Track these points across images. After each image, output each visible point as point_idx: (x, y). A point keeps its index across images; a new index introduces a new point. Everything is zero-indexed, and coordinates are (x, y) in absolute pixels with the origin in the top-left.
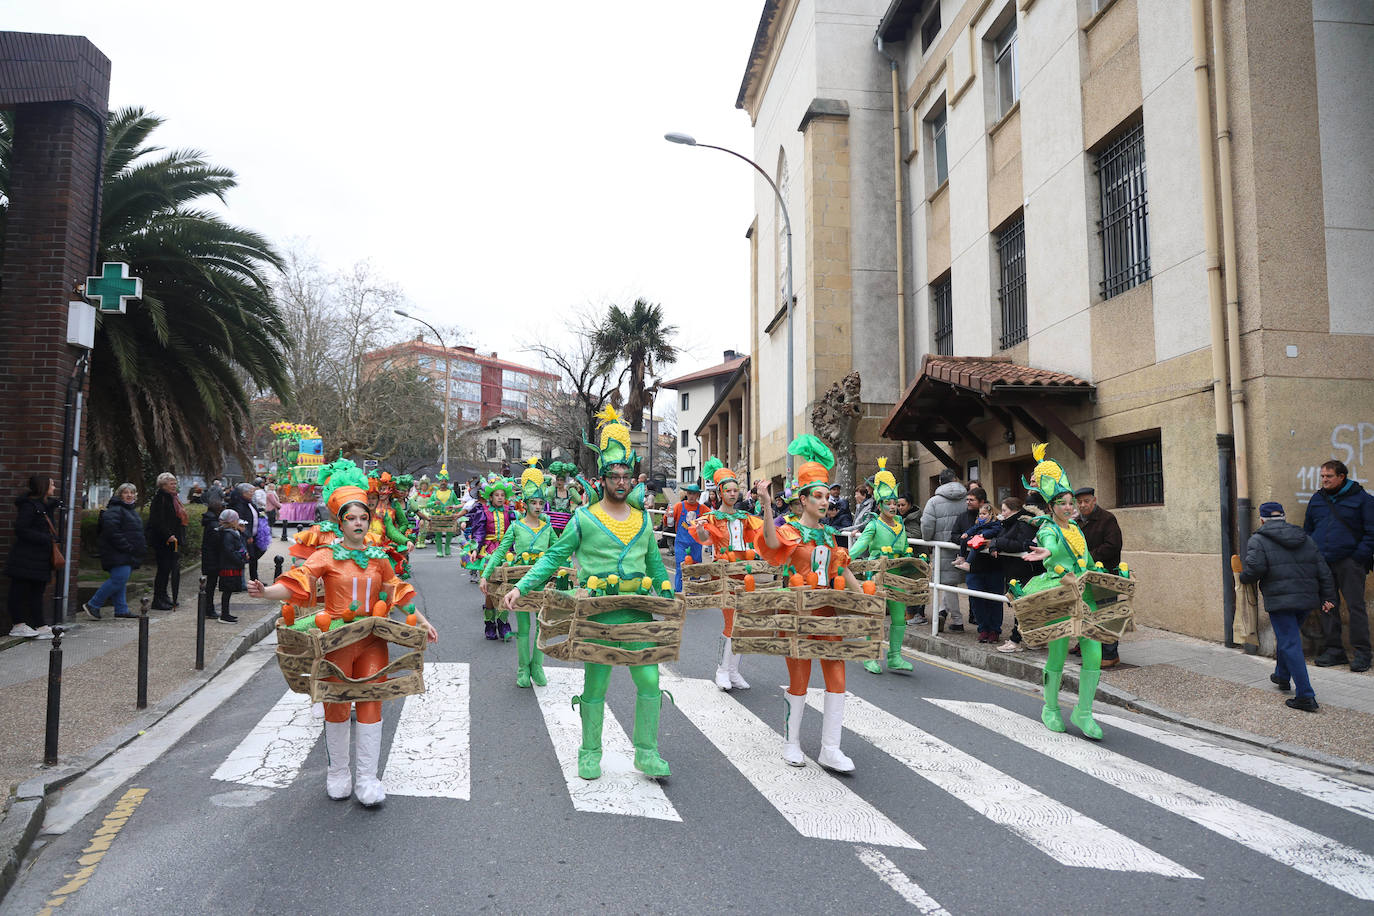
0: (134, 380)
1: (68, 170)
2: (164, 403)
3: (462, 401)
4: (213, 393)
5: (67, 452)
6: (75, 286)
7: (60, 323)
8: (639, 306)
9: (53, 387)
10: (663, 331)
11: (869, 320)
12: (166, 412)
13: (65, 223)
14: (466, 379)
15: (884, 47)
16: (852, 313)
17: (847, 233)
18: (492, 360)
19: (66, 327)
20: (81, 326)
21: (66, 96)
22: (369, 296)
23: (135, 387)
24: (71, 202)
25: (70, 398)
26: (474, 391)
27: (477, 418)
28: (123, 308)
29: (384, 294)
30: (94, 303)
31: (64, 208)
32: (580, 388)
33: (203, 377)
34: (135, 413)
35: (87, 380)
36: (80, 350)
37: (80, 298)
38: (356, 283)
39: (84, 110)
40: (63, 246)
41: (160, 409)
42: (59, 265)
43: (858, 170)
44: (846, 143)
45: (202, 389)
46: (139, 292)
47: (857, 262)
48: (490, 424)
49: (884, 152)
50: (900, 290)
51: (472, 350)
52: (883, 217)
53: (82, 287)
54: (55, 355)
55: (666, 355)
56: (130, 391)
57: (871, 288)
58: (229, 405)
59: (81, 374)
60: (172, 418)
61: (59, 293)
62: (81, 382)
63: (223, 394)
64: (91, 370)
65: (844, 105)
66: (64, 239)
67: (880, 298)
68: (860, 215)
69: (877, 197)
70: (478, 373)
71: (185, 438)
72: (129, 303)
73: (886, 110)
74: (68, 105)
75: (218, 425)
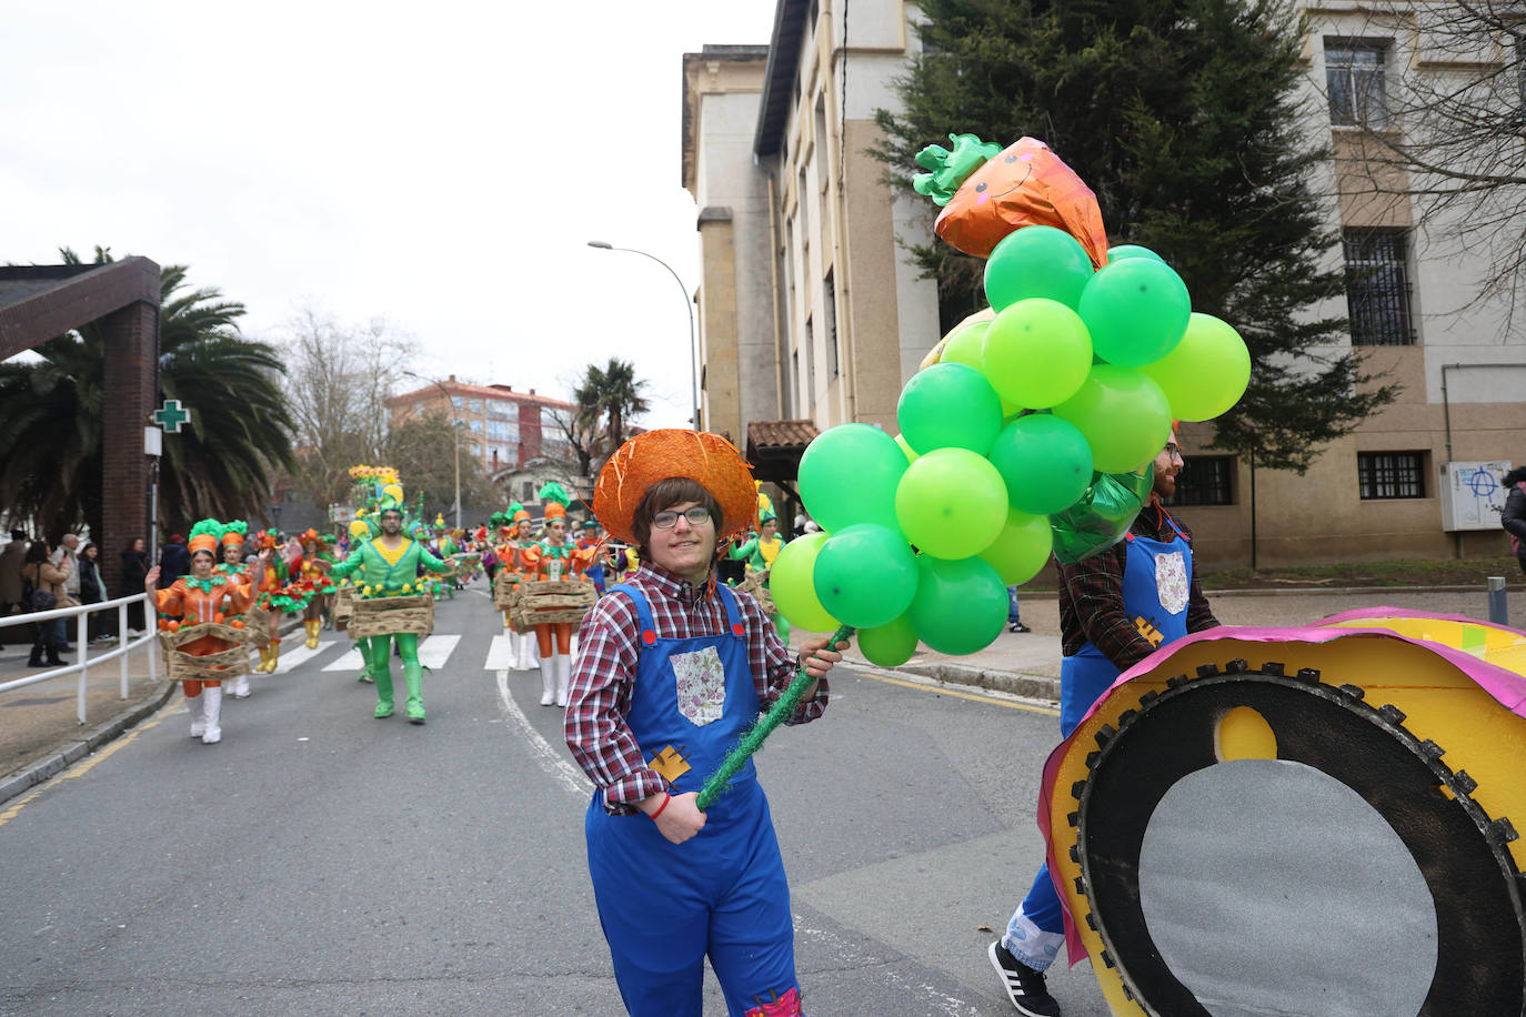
0: (182, 468)
1: (139, 344)
2: (203, 483)
3: (500, 442)
4: (239, 473)
5: (149, 523)
6: (147, 417)
7: (140, 441)
8: (613, 364)
9: (139, 482)
10: (637, 385)
11: (754, 384)
12: (205, 489)
13: (139, 378)
14: (503, 418)
15: (760, 161)
16: (739, 379)
17: (733, 316)
18: (530, 398)
19: (143, 443)
20: (153, 442)
21: (136, 299)
22: (387, 349)
23: (183, 473)
24: (142, 364)
25: (149, 489)
26: (510, 431)
27: (514, 459)
28: (179, 429)
29: (401, 346)
30: (161, 427)
31: (139, 368)
32: (570, 437)
33: (231, 462)
34: (184, 492)
35: (158, 476)
36: (153, 457)
37: (151, 424)
38: (373, 336)
39: (146, 303)
40: (139, 393)
41: (201, 487)
42: (138, 405)
43: (742, 263)
44: (731, 242)
45: (231, 470)
46: (188, 419)
47: (743, 339)
48: (526, 466)
49: (764, 247)
50: (778, 359)
51: (508, 388)
52: (764, 301)
53: (152, 418)
54: (139, 462)
55: (639, 406)
56: (179, 476)
57: (754, 359)
58: (251, 479)
59: (155, 473)
60: (210, 494)
61: (138, 423)
62: (155, 477)
63: (246, 472)
64: (160, 469)
65: (729, 212)
66: (139, 388)
67: (762, 366)
68: (745, 300)
69: (759, 284)
70: (516, 411)
71: (220, 507)
72: (183, 426)
73: (764, 212)
74: (138, 303)
75: (244, 496)
